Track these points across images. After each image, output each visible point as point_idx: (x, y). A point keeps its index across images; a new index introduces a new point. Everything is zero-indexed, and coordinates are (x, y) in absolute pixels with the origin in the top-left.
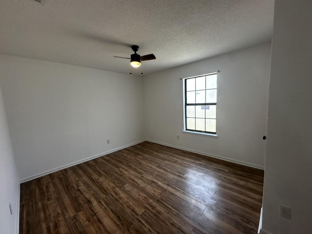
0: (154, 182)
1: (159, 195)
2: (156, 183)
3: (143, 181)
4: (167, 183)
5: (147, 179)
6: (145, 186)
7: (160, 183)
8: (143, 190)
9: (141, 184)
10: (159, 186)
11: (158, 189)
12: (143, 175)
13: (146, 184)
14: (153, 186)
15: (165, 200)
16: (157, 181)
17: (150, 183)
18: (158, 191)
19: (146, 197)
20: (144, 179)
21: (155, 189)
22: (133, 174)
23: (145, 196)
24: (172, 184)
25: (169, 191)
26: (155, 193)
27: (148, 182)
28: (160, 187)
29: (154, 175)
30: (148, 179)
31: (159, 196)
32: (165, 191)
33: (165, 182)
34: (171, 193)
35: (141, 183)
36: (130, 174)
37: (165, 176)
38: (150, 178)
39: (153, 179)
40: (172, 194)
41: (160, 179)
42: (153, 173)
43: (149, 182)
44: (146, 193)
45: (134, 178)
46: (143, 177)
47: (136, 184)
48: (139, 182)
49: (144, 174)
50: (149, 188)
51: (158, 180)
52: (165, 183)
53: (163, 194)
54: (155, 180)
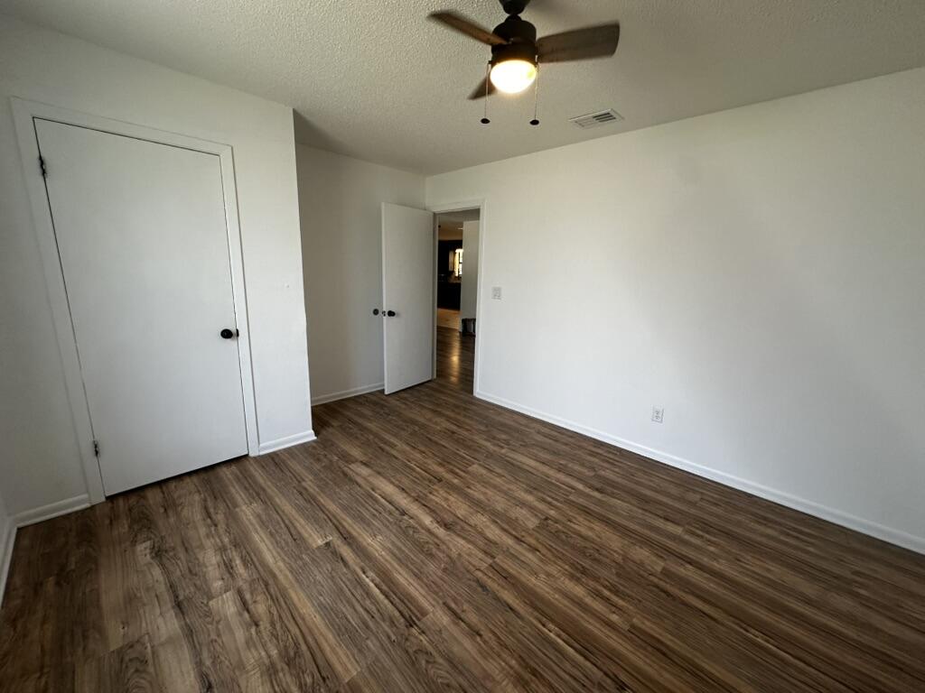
0: (445, 525)
1: (436, 491)
2: (438, 522)
3: (481, 534)
4: (405, 517)
5: (469, 542)
6: (471, 514)
7: (427, 520)
8: (478, 506)
9: (488, 523)
10: (432, 511)
11: (437, 503)
12: (490, 561)
13: (472, 522)
14: (450, 514)
15: (424, 479)
16: (434, 527)
17: (457, 524)
18: (436, 499)
19: (466, 489)
20: (481, 543)
21: (443, 503)
22: (536, 574)
23: (469, 491)
24: (390, 514)
25: (409, 495)
26: (445, 495)
27: (467, 527)
28: (429, 508)
29: (441, 555)
30: (464, 538)
31: (435, 487)
32: (418, 496)
33: (411, 521)
34: (406, 492)
35: (487, 527)
36: (548, 575)
37: (399, 549)
38: (458, 545)
39: (448, 538)
40: (403, 489)
41: (424, 537)
42: (445, 570)
43: (462, 528)
44: (467, 497)
45: (518, 547)
46: (486, 553)
47: (506, 527)
48: (493, 532)
49: (484, 566)
50: (461, 509)
51: (429, 531)
52: (412, 518)
53: (426, 492)
54: (441, 532)
